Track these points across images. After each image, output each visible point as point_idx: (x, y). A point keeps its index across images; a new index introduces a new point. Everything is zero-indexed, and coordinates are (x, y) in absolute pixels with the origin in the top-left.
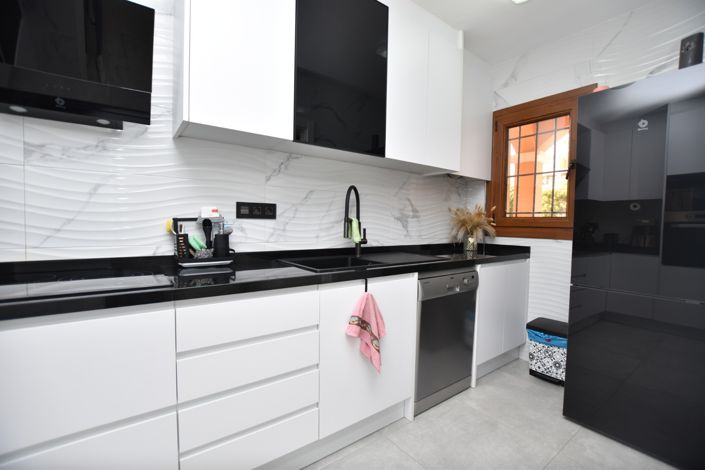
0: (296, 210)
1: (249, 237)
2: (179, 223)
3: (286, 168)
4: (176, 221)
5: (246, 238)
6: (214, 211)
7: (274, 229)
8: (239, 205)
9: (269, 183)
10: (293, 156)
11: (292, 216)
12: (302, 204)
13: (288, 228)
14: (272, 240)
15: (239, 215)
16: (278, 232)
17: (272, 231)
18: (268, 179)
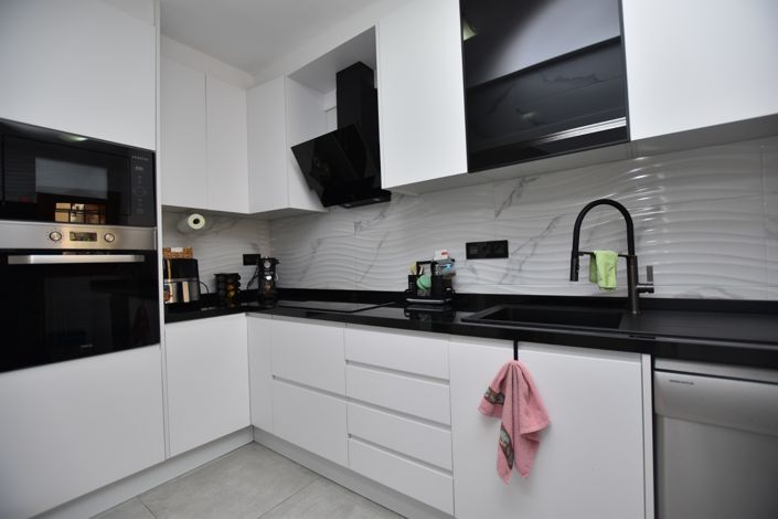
0: (535, 245)
1: (479, 278)
2: (422, 267)
3: (519, 196)
4: (418, 263)
5: (477, 279)
6: (443, 254)
7: (508, 269)
8: (469, 246)
9: (499, 217)
10: (527, 179)
11: (530, 252)
12: (543, 237)
13: (524, 267)
14: (504, 282)
15: (470, 256)
16: (512, 273)
17: (504, 271)
18: (497, 215)
